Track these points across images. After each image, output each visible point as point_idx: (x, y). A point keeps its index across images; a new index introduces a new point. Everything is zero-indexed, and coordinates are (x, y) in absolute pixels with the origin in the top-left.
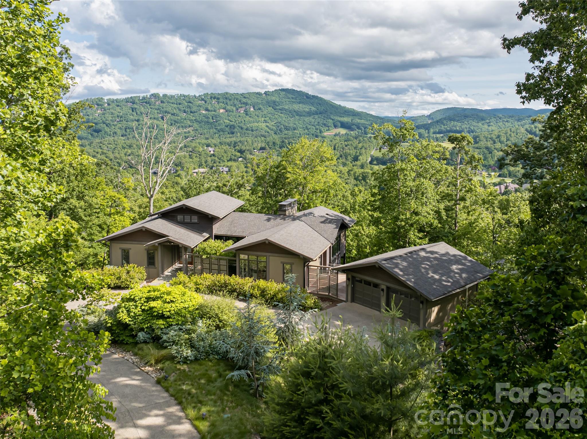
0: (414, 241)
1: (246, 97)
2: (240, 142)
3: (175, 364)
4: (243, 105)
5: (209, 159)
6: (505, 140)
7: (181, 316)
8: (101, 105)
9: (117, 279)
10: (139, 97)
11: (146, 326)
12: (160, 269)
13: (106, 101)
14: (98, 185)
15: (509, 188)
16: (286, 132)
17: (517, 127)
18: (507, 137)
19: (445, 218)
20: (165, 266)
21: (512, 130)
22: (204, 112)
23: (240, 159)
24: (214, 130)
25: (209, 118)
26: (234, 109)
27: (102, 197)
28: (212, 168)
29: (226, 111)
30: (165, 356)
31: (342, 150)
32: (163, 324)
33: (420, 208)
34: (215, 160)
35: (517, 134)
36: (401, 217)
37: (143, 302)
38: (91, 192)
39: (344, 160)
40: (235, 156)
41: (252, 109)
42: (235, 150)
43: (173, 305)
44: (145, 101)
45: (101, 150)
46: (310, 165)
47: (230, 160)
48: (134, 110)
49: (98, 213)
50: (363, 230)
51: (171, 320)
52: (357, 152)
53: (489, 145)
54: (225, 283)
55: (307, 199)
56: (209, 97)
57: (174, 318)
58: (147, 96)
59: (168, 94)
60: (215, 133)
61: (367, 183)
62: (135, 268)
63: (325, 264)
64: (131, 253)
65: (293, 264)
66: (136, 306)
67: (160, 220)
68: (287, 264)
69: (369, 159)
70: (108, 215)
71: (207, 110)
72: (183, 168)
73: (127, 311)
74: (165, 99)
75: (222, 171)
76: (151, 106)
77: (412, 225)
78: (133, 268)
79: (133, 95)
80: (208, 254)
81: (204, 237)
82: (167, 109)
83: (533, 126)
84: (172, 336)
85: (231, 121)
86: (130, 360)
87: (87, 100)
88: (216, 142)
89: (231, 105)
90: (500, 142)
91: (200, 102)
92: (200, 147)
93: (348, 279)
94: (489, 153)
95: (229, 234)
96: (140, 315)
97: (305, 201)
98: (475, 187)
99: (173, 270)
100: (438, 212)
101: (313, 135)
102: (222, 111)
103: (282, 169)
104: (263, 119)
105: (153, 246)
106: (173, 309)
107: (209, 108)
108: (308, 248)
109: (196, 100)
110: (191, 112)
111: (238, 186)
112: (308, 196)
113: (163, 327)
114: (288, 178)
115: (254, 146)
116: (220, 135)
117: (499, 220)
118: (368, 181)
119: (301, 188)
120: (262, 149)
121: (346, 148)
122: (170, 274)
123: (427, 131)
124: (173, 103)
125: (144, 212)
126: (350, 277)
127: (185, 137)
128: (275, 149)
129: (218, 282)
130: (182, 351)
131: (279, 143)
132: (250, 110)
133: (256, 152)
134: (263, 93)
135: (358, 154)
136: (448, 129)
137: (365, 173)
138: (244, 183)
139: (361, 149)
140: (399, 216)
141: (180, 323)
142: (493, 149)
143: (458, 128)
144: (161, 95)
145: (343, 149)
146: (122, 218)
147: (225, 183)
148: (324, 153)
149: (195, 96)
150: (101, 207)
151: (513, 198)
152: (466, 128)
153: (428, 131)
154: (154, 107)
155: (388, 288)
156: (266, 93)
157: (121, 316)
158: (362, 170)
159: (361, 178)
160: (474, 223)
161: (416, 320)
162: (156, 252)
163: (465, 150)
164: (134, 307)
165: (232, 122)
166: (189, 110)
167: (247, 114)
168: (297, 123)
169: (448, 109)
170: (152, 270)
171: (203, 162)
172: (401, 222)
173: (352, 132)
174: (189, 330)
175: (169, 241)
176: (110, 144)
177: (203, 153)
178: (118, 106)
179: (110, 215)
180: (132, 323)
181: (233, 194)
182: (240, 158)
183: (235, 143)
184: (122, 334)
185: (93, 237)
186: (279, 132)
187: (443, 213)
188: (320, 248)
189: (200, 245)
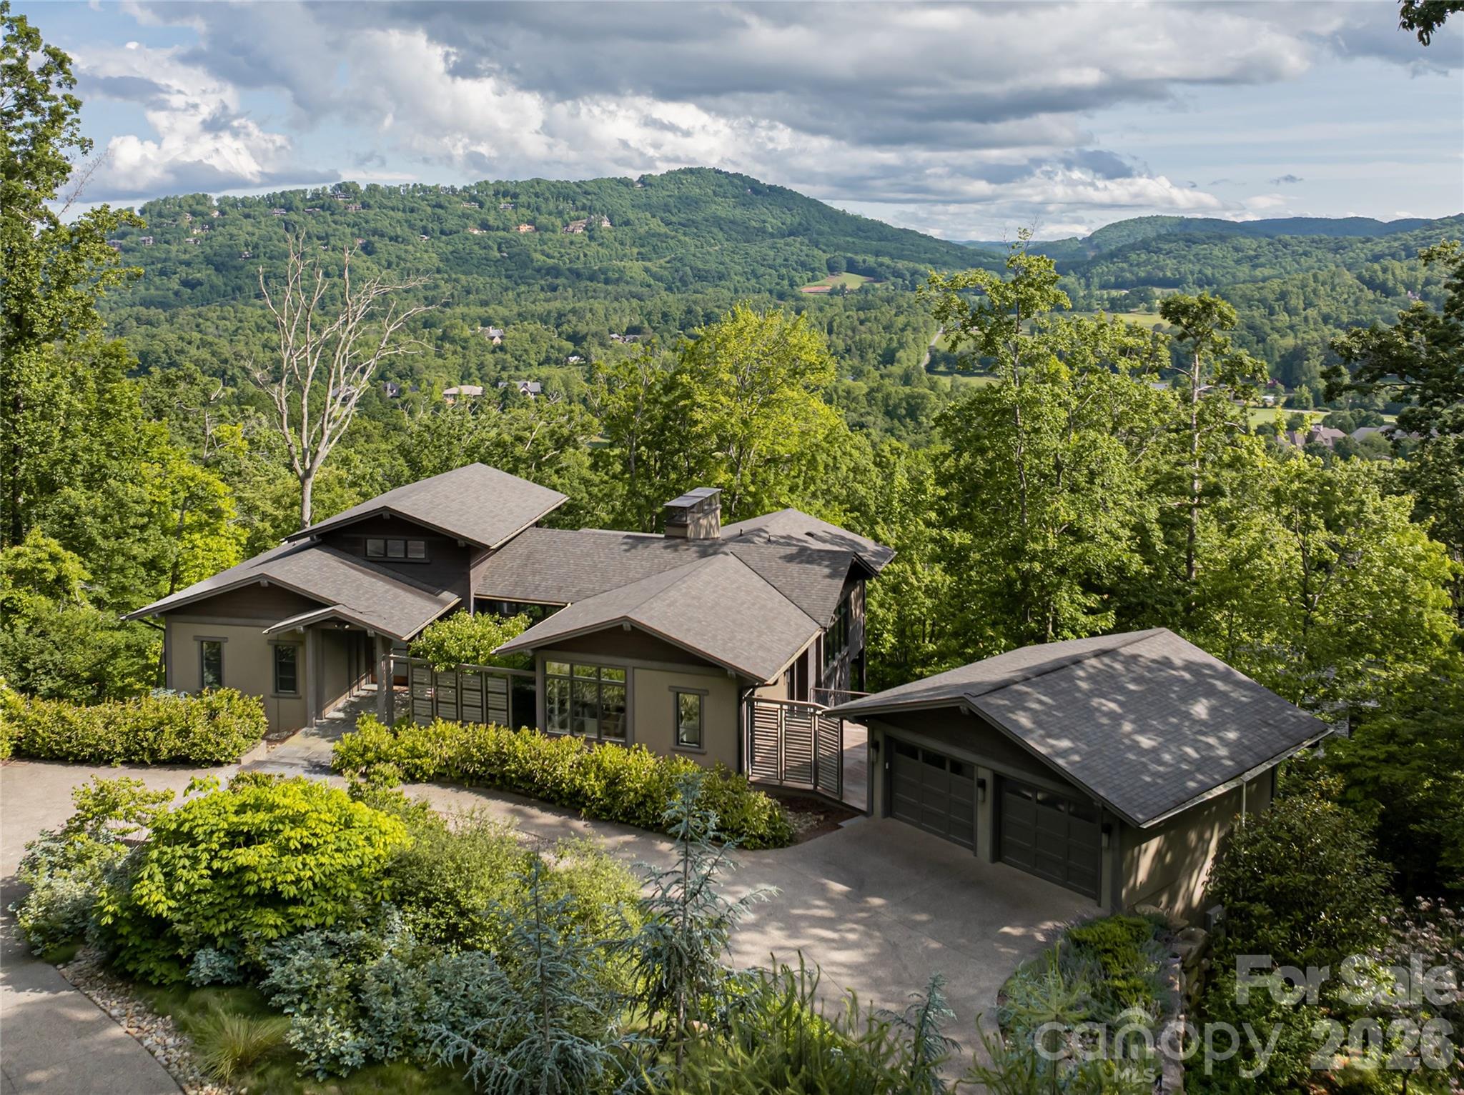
0: (1072, 618)
1: (591, 190)
2: (574, 311)
3: (298, 1079)
4: (582, 213)
5: (489, 358)
6: (1301, 305)
7: (335, 898)
8: (202, 214)
9: (179, 734)
10: (304, 192)
11: (223, 928)
12: (311, 701)
13: (216, 204)
14: (148, 444)
15: (1318, 439)
16: (698, 286)
17: (1334, 268)
18: (1305, 298)
19: (1160, 547)
20: (327, 691)
21: (1321, 278)
22: (476, 232)
23: (573, 359)
24: (504, 281)
25: (491, 248)
26: (558, 222)
27: (158, 481)
28: (495, 385)
29: (537, 229)
30: (267, 1049)
31: (850, 333)
32: (276, 927)
33: (1088, 518)
34: (504, 361)
35: (1333, 289)
36: (1031, 546)
37: (215, 846)
38: (128, 468)
39: (856, 362)
40: (560, 350)
41: (606, 224)
42: (560, 335)
43: (310, 860)
44: (321, 203)
45: (199, 336)
46: (761, 384)
47: (547, 361)
48: (290, 227)
49: (143, 528)
50: (914, 573)
51: (301, 911)
52: (891, 339)
53: (1258, 321)
54: (499, 753)
55: (753, 483)
56: (491, 193)
57: (312, 904)
58: (324, 188)
59: (382, 185)
60: (506, 289)
61: (920, 424)
62: (234, 701)
63: (803, 695)
64: (228, 652)
65: (706, 692)
66: (195, 860)
67: (315, 553)
68: (688, 691)
69: (926, 359)
70: (173, 534)
71: (484, 226)
72: (418, 382)
73: (166, 875)
74: (374, 197)
75: (525, 393)
76: (337, 217)
77: (1062, 571)
78: (230, 700)
79: (287, 188)
80: (451, 658)
81: (443, 603)
82: (379, 225)
83: (1377, 266)
84: (299, 971)
85: (548, 256)
86: (159, 1052)
87: (165, 201)
88: (507, 313)
89: (550, 214)
90: (1287, 310)
91: (466, 205)
92: (466, 327)
93: (873, 744)
94: (1258, 342)
95: (518, 595)
96: (204, 891)
97: (746, 488)
98: (1251, 453)
99: (352, 704)
100: (1140, 530)
101: (771, 292)
102: (524, 228)
103: (681, 397)
104: (635, 250)
105: (291, 631)
106: (309, 873)
107: (492, 222)
108: (751, 644)
109: (456, 199)
110: (442, 232)
111: (557, 441)
112: (754, 475)
113: (273, 934)
114: (696, 423)
115: (612, 323)
116: (519, 295)
117: (1320, 550)
118: (924, 420)
119: (734, 452)
120: (633, 330)
121: (862, 328)
122: (341, 715)
123: (1082, 281)
124: (393, 209)
125: (286, 519)
126: (879, 737)
127: (426, 298)
128: (669, 332)
129: (479, 748)
130: (325, 1034)
131: (678, 315)
132: (599, 226)
133: (617, 340)
134: (635, 179)
135: (895, 345)
136: (1143, 274)
137: (913, 397)
138: (572, 433)
139: (903, 330)
140: (1025, 542)
141: (330, 920)
142: (1269, 331)
143: (1169, 274)
144: (363, 187)
145: (853, 331)
146: (213, 542)
147: (520, 433)
148: (801, 349)
149: (453, 189)
150: (155, 510)
151: (1345, 476)
152: (1192, 273)
153: (1088, 280)
154: (342, 219)
155: (999, 778)
156: (643, 180)
157: (145, 891)
158: (907, 390)
159: (904, 412)
160: (1247, 561)
161: (1088, 885)
162: (300, 650)
163: (1213, 342)
164: (187, 863)
165: (553, 257)
166: (436, 226)
167: (591, 238)
168: (727, 260)
169: (1140, 220)
170: (289, 704)
171: (474, 366)
172: (1032, 560)
173: (877, 285)
174: (359, 946)
175: (339, 620)
176: (224, 319)
177: (473, 342)
178: (247, 216)
179: (178, 532)
180: (178, 916)
181: (545, 464)
182: (572, 355)
183: (560, 315)
184: (148, 950)
185: (128, 598)
186: (679, 284)
187: (1157, 534)
188: (789, 643)
189: (428, 633)
